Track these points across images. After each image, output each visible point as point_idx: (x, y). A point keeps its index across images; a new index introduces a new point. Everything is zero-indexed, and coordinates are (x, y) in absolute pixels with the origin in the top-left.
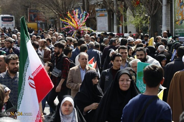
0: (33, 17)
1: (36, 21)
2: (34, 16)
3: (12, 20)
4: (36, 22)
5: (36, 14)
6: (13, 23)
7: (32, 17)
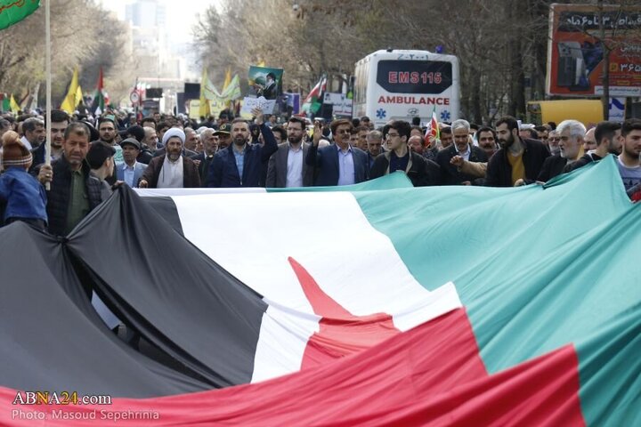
0: (579, 62)
1: (599, 90)
2: (586, 57)
3: (447, 83)
4: (598, 98)
5: (598, 42)
6: (446, 102)
7: (574, 63)
